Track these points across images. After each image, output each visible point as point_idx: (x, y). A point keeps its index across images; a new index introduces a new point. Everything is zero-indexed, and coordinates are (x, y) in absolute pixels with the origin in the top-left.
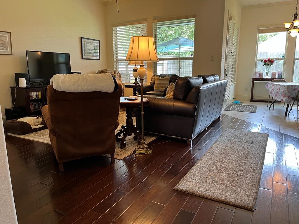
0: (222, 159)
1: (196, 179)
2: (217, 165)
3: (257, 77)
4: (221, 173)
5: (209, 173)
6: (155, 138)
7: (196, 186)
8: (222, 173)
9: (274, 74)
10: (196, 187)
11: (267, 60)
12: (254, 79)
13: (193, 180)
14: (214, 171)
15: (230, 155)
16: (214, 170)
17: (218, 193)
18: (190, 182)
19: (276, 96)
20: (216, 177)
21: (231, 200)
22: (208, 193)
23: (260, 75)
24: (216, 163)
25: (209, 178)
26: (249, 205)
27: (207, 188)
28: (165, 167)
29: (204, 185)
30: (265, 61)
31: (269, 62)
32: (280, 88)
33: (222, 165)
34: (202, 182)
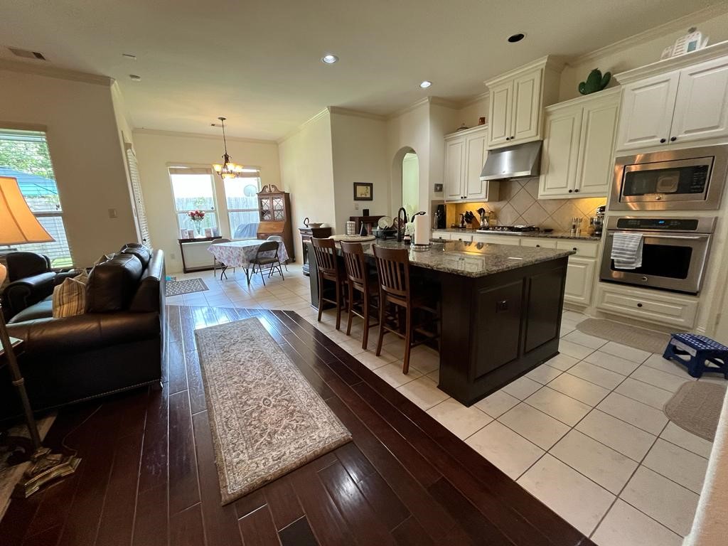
0: (243, 386)
1: (242, 452)
2: (245, 402)
3: (185, 238)
4: (265, 411)
5: (250, 425)
6: (54, 418)
7: (256, 463)
8: (267, 411)
9: (208, 232)
10: (258, 466)
11: (194, 212)
12: (182, 241)
13: (241, 456)
14: (253, 415)
15: (245, 374)
16: (251, 414)
17: (296, 449)
18: (239, 465)
19: (229, 261)
20: (265, 424)
21: (321, 445)
22: (284, 461)
23: (189, 234)
24: (240, 398)
25: (259, 432)
26: (343, 436)
27: (274, 454)
28: (153, 473)
29: (265, 451)
30: (192, 214)
31: (197, 216)
32: (233, 251)
33: (252, 396)
34: (258, 449)
